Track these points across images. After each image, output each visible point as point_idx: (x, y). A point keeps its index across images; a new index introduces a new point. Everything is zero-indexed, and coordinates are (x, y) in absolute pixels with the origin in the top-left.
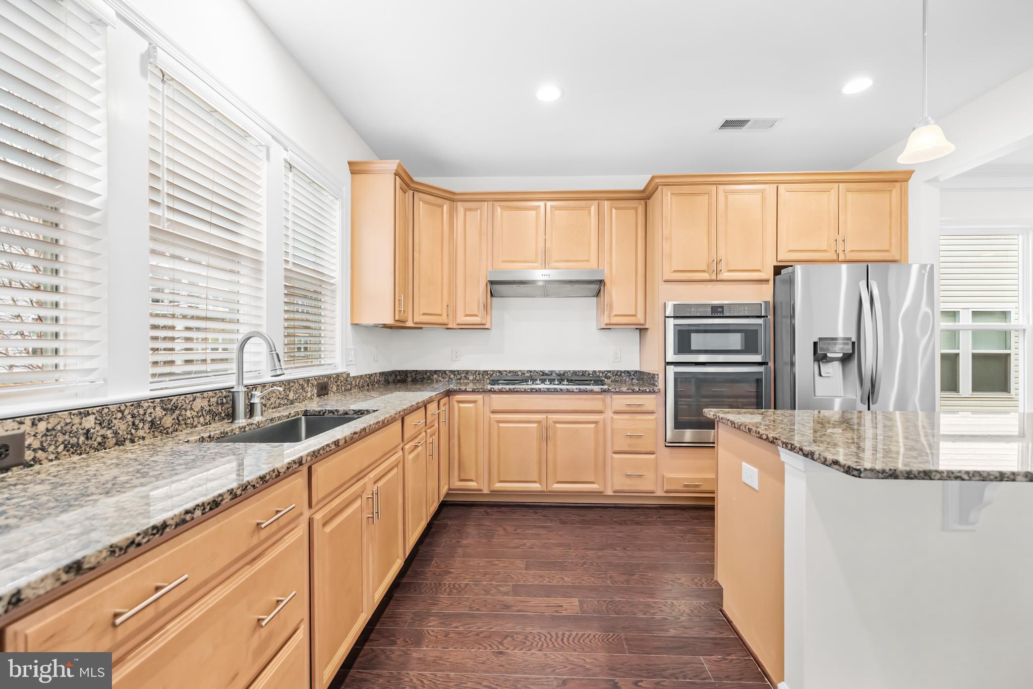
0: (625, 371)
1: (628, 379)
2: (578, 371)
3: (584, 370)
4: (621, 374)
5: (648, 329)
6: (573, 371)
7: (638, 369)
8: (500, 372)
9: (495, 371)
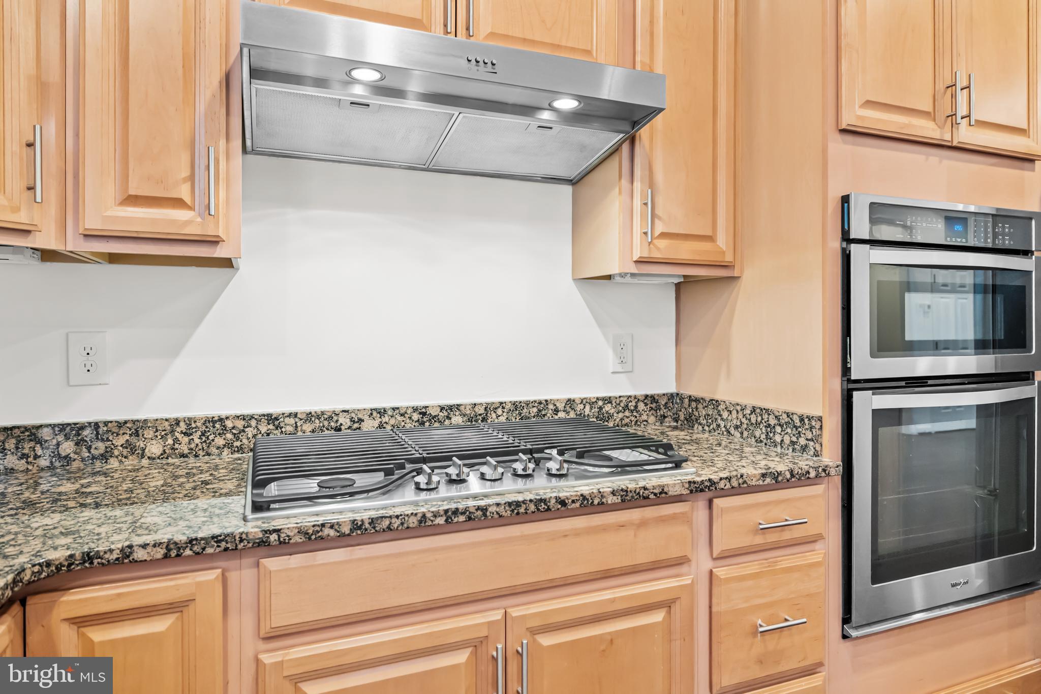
0: (646, 396)
1: (652, 419)
2: (527, 403)
3: (542, 398)
4: (636, 407)
5: (739, 277)
6: (514, 404)
7: (673, 389)
8: (271, 419)
9: (252, 417)
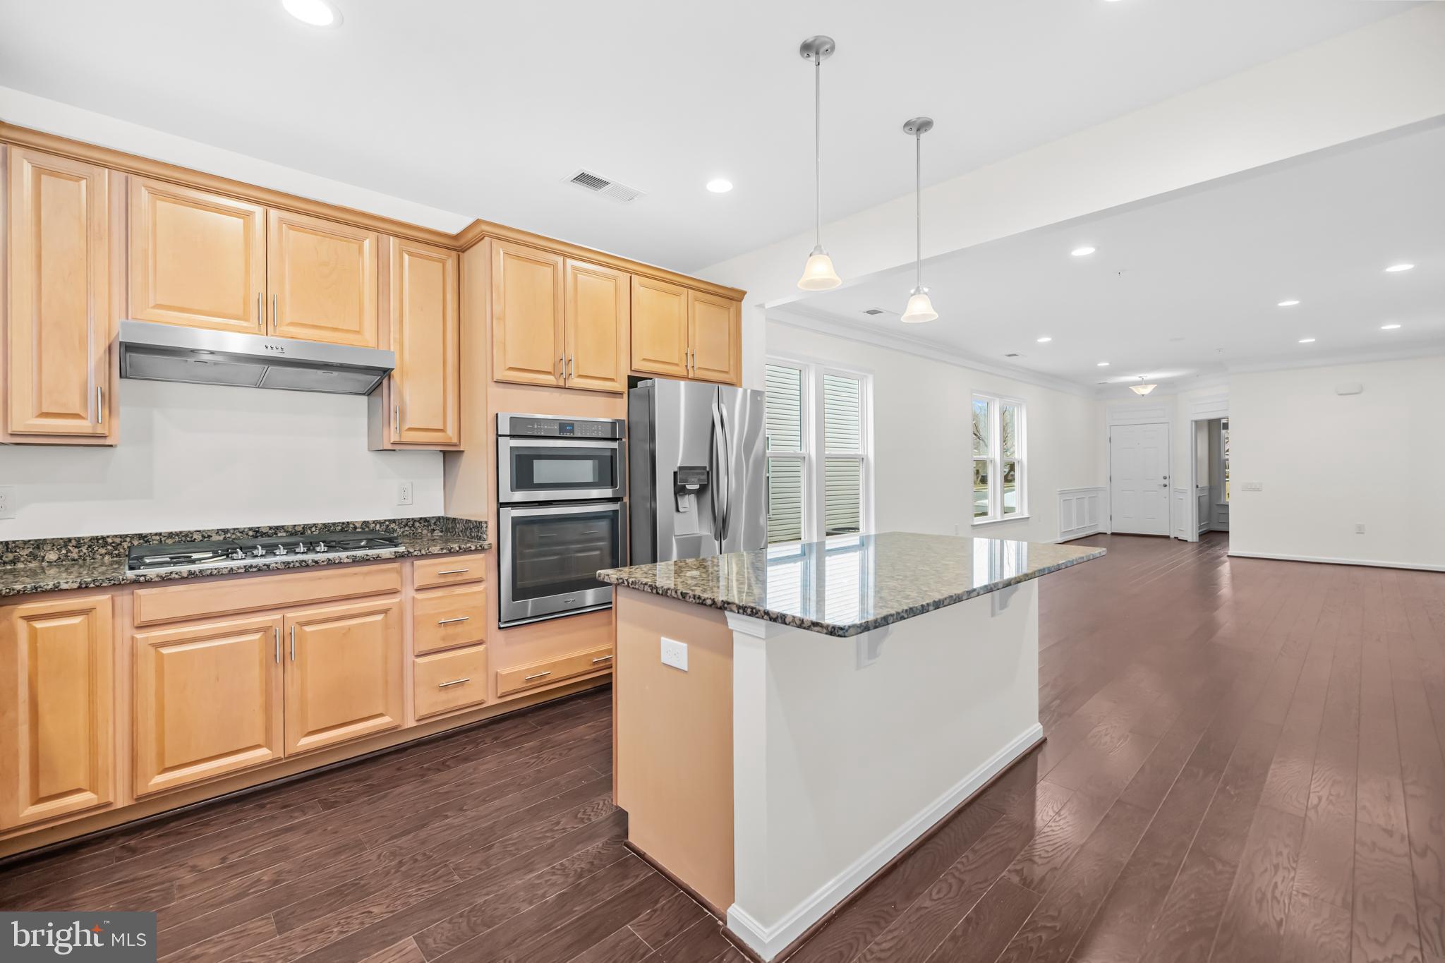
0: (421, 518)
1: (425, 532)
2: (334, 524)
3: (345, 520)
4: (413, 525)
5: (463, 451)
6: (324, 524)
7: (441, 514)
9: (127, 536)
